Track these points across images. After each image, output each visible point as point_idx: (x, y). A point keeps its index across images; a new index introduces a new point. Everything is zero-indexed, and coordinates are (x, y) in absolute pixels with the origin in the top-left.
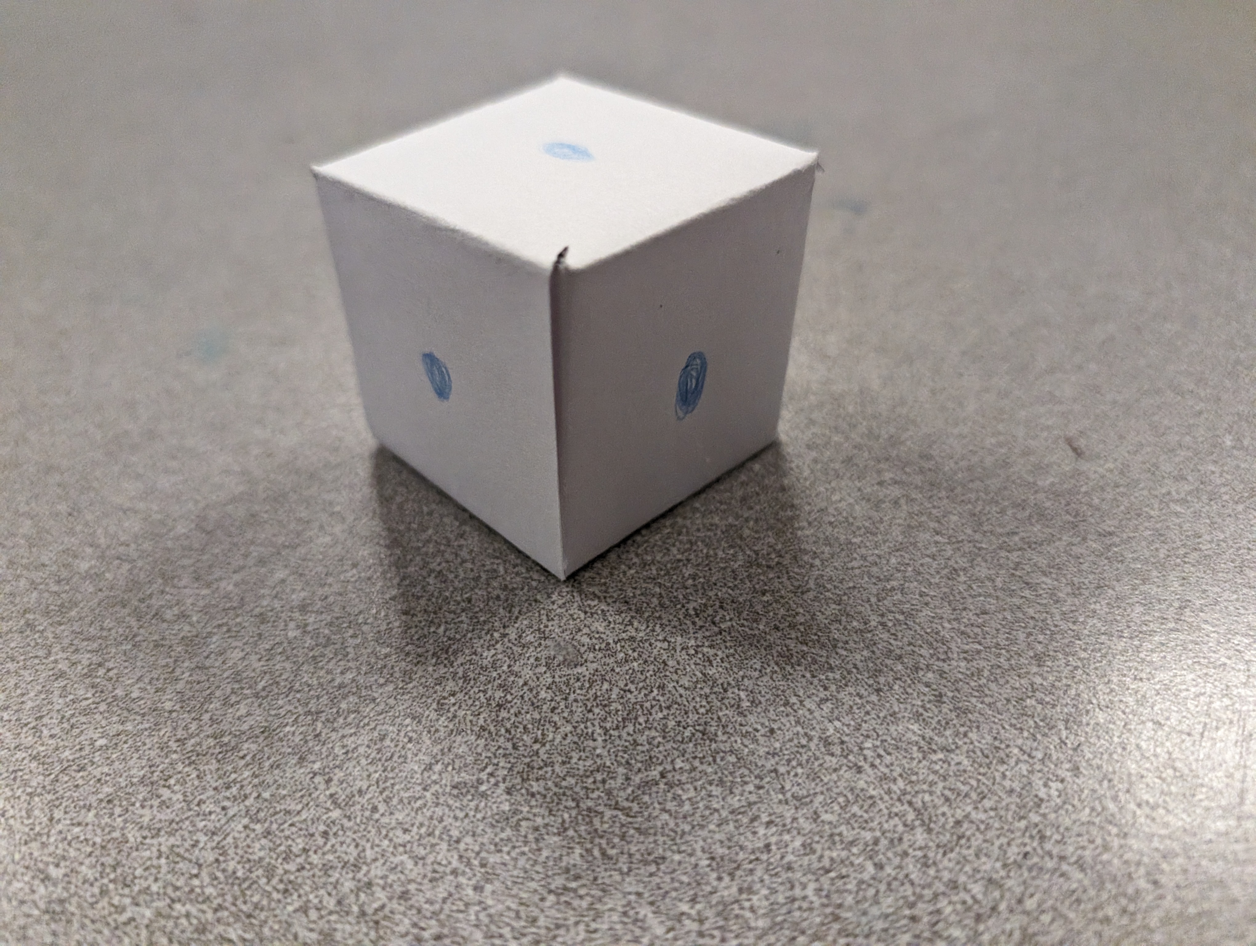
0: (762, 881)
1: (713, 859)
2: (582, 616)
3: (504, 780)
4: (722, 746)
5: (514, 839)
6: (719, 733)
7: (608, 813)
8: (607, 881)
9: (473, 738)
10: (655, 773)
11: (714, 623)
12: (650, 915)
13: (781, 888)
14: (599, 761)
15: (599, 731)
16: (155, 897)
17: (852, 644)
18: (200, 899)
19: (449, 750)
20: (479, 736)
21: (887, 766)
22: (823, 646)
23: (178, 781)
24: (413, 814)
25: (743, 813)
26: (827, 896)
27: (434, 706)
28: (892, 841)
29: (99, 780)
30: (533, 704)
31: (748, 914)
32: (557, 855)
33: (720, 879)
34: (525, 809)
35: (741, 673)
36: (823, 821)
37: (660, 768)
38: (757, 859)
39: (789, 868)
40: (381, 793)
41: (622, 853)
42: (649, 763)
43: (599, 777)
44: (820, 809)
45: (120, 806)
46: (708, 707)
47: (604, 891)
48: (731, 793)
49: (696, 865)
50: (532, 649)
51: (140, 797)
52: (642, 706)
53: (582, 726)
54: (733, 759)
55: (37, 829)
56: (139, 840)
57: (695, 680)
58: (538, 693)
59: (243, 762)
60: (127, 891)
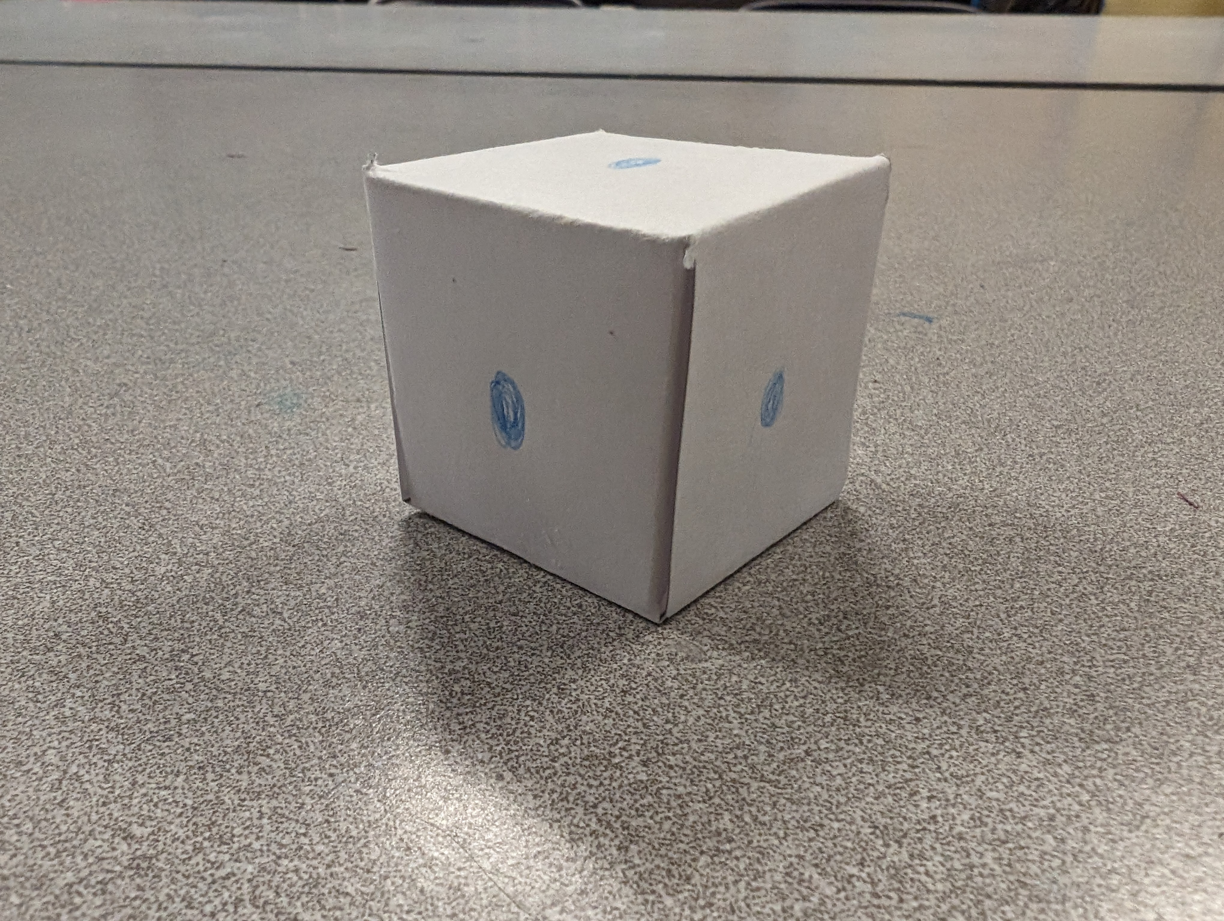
0: (933, 848)
1: (876, 827)
2: (701, 622)
3: (638, 754)
4: (867, 731)
5: (656, 805)
6: (862, 719)
7: (755, 785)
8: (765, 845)
9: (600, 718)
10: (800, 751)
11: (840, 630)
12: (816, 876)
13: (957, 856)
14: (737, 740)
15: (733, 715)
16: (258, 853)
17: (987, 651)
18: (311, 856)
19: (576, 728)
20: (605, 717)
21: (1048, 753)
22: (958, 651)
23: (277, 751)
24: (543, 782)
25: (900, 788)
26: (1009, 865)
27: (555, 690)
28: (1069, 817)
29: (188, 750)
30: (660, 691)
31: (924, 878)
32: (705, 819)
33: (887, 845)
34: (665, 779)
35: (876, 671)
36: (989, 798)
37: (805, 747)
38: (924, 829)
39: (960, 837)
40: (505, 764)
41: (776, 819)
42: (792, 742)
43: (739, 753)
44: (984, 787)
45: (213, 772)
46: (846, 698)
47: (760, 852)
48: (884, 770)
49: (859, 833)
50: (651, 647)
51: (236, 764)
52: (776, 696)
53: (715, 710)
54: (880, 741)
55: (117, 792)
56: (236, 802)
57: (827, 675)
58: (663, 682)
59: (348, 736)
60: (224, 848)
